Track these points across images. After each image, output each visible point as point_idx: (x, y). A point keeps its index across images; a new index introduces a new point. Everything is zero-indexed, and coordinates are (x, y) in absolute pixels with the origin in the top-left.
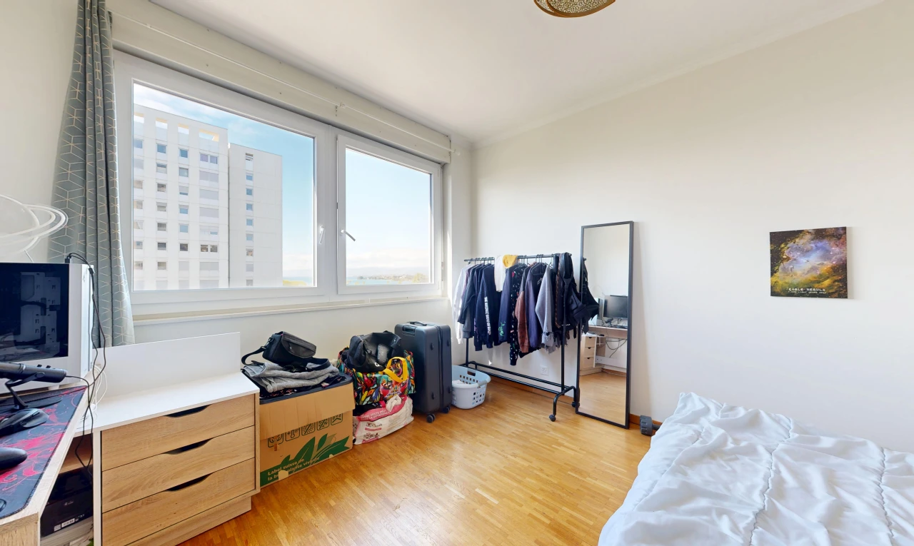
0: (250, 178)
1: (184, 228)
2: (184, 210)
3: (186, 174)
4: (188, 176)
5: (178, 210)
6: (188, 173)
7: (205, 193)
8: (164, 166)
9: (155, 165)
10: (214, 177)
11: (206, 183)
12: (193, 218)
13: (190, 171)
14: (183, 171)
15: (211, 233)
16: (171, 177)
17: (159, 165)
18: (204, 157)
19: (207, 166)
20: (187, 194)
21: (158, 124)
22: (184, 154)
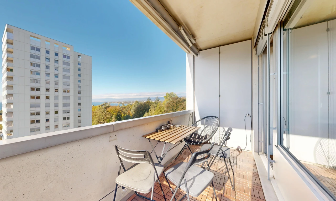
0: (79, 64)
1: (56, 83)
2: (56, 76)
3: (57, 62)
4: (58, 63)
5: (54, 76)
6: (58, 62)
7: (64, 70)
8: (49, 59)
9: (45, 58)
10: (68, 64)
11: (65, 66)
12: (60, 79)
13: (59, 61)
14: (56, 61)
15: (67, 85)
16: (52, 63)
17: (46, 58)
18: (64, 56)
19: (65, 60)
20: (57, 70)
21: (46, 42)
22: (56, 54)
